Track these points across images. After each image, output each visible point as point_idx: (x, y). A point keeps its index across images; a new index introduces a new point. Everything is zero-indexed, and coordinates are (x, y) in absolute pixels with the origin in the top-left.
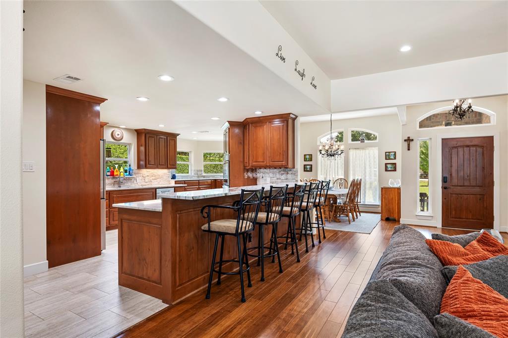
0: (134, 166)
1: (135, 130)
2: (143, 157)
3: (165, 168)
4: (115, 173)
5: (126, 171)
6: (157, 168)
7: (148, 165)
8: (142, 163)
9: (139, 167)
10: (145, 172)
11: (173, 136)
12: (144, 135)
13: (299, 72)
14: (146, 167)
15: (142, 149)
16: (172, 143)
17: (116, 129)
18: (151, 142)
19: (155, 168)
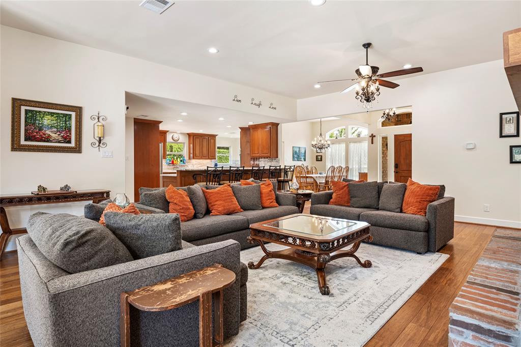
0: (186, 158)
1: (188, 134)
2: (192, 152)
3: (207, 159)
4: (175, 162)
5: (181, 161)
6: (202, 158)
7: (195, 157)
8: (192, 155)
9: (190, 158)
10: (194, 161)
11: (214, 136)
12: (192, 137)
13: (255, 104)
14: (194, 158)
15: (192, 145)
16: (212, 141)
17: (175, 134)
18: (197, 141)
19: (200, 159)
